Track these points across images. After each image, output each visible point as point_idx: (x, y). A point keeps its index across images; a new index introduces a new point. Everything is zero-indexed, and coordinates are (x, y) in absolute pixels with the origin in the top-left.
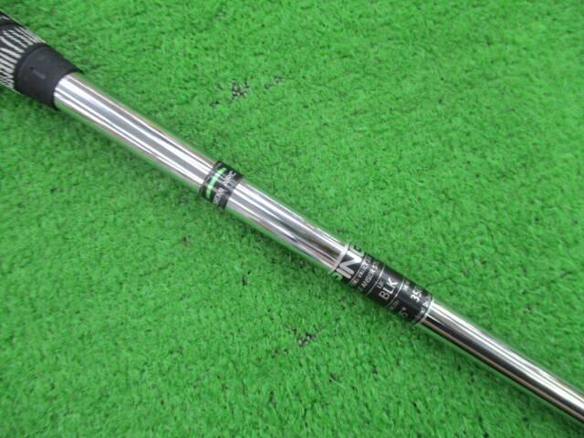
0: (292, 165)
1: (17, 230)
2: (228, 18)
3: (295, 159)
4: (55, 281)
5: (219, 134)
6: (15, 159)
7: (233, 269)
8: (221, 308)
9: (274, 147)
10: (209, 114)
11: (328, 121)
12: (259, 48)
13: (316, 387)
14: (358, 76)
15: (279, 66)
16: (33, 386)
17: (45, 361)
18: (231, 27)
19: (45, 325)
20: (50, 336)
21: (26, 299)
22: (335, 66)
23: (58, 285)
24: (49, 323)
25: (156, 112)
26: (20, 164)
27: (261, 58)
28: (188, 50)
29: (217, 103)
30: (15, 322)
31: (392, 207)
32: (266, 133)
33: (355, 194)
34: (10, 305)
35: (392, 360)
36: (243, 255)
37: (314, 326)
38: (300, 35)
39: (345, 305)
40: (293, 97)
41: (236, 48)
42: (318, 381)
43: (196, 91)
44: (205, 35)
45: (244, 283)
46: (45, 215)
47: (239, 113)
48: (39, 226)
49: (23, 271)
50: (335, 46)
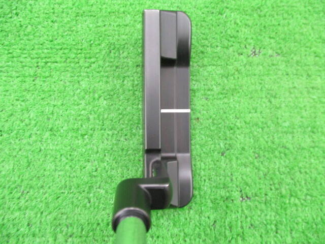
0: (270, 102)
1: (110, 79)
2: (262, 14)
3: (273, 100)
4: (120, 114)
5: (237, 70)
6: (124, 42)
7: (219, 144)
8: (204, 164)
9: (264, 89)
10: (236, 58)
11: (296, 86)
12: (273, 35)
13: (242, 227)
14: (320, 69)
15: (280, 48)
16: (86, 166)
17: (98, 154)
18: (262, 19)
19: (106, 135)
20: (106, 142)
21: (101, 117)
22: (311, 59)
23: (121, 116)
24: (108, 135)
25: (208, 47)
26: (126, 46)
27: (272, 41)
28: (238, 21)
29: (242, 54)
30: (90, 127)
31: (317, 145)
32: (262, 80)
33: (299, 130)
34: (91, 117)
35: (289, 229)
36: (228, 139)
37: (252, 193)
38: (297, 36)
39: (273, 188)
40: (282, 67)
41: (261, 30)
42: (244, 225)
43: (234, 44)
44: (247, 17)
45: (223, 155)
46: (129, 77)
47: (251, 64)
48: (123, 81)
49: (105, 102)
50: (314, 49)
